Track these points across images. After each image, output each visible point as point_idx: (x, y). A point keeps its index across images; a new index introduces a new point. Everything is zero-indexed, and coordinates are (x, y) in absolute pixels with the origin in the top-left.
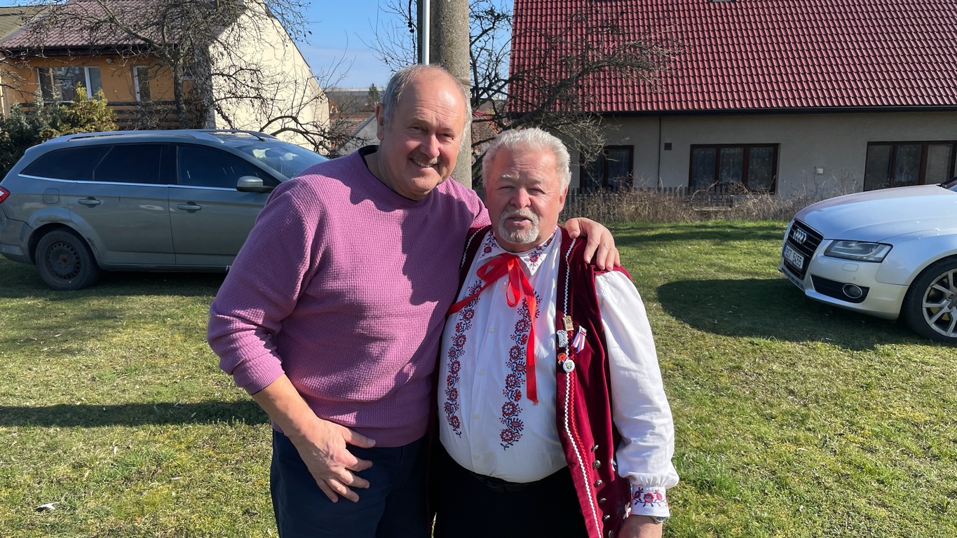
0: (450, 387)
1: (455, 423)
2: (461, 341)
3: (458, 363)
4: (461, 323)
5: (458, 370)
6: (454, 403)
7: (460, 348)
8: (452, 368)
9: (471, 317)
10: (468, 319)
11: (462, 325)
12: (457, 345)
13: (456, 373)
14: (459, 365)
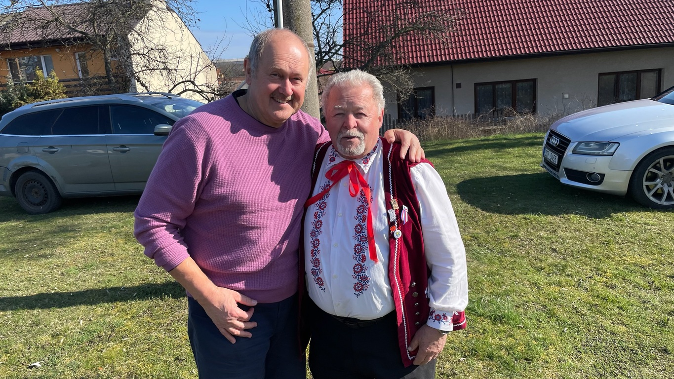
0: (313, 258)
1: (320, 282)
2: (318, 225)
3: (318, 240)
4: (318, 212)
5: (318, 245)
6: (318, 268)
7: (318, 230)
8: (314, 244)
9: (325, 207)
10: (322, 209)
11: (318, 213)
12: (316, 228)
13: (317, 247)
14: (319, 242)
